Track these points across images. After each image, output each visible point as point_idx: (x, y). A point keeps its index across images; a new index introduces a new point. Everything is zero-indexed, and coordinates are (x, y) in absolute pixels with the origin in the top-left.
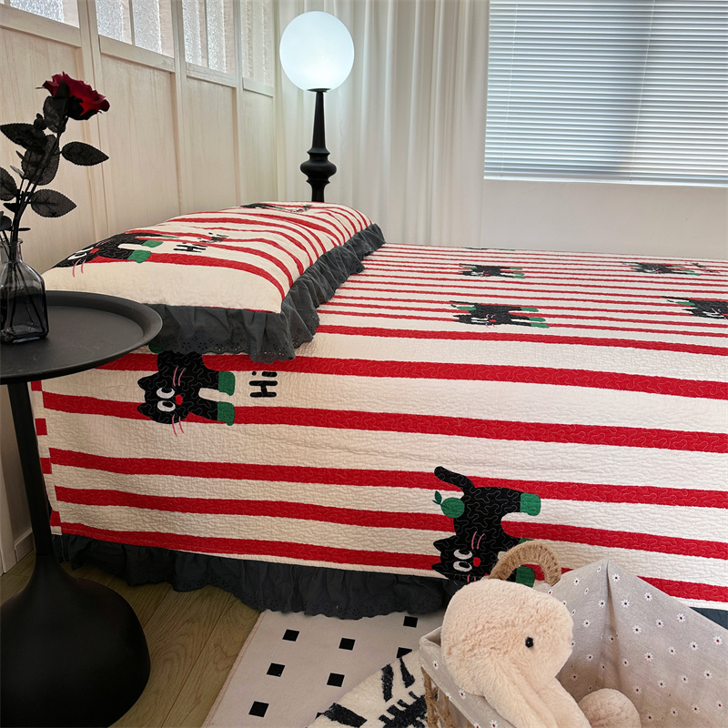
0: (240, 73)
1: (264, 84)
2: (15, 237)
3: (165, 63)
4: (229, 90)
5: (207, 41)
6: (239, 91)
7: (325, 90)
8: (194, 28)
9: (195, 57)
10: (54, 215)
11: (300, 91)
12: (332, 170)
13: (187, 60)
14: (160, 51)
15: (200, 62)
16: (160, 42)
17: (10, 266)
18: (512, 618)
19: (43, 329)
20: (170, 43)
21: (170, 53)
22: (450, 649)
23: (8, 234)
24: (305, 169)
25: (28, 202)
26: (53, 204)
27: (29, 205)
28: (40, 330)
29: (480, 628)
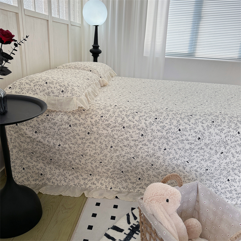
0: (70, 20)
1: (78, 23)
3: (45, 17)
4: (67, 25)
5: (59, 9)
6: (70, 26)
7: (98, 26)
8: (55, 5)
9: (55, 14)
11: (89, 26)
12: (100, 52)
13: (53, 15)
14: (44, 13)
15: (57, 16)
16: (44, 10)
18: (163, 193)
20: (47, 10)
21: (47, 14)
24: (91, 51)
29: (154, 195)
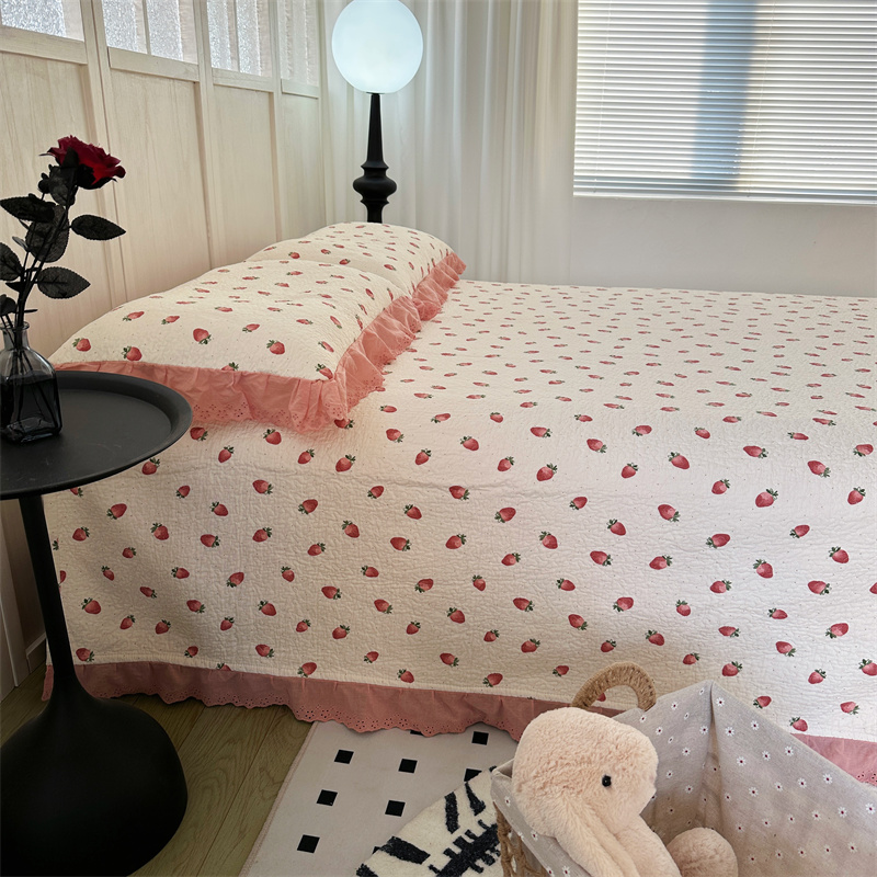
0: (278, 74)
1: (307, 83)
2: (20, 321)
3: (187, 72)
4: (267, 95)
5: (237, 37)
6: (277, 96)
8: (221, 25)
9: (222, 59)
10: (64, 295)
11: (350, 88)
12: (391, 188)
13: (215, 64)
14: (181, 57)
15: (229, 66)
16: (180, 45)
17: (15, 355)
18: (588, 754)
19: (56, 423)
20: (193, 46)
21: (192, 59)
22: (520, 786)
23: (12, 316)
24: (358, 186)
25: (34, 282)
26: (63, 283)
27: (35, 285)
28: (52, 425)
29: (553, 763)
